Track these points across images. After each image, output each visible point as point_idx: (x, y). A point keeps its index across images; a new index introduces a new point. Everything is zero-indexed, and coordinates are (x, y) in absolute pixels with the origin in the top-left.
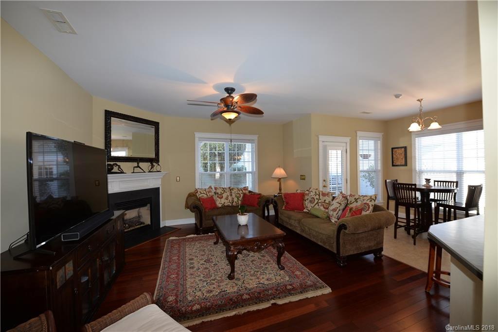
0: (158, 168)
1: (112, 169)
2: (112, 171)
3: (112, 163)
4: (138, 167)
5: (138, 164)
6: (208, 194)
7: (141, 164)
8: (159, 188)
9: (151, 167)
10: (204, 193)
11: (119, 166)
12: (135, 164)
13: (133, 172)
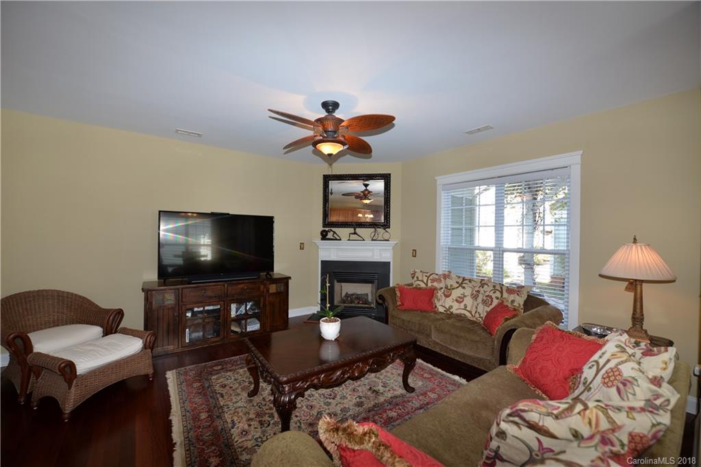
0: (386, 236)
1: (327, 235)
2: (327, 237)
3: (327, 229)
4: (355, 233)
5: (355, 230)
6: (430, 284)
7: (358, 230)
8: (389, 263)
9: (373, 234)
10: (423, 281)
11: (334, 232)
12: (352, 230)
13: (349, 240)
